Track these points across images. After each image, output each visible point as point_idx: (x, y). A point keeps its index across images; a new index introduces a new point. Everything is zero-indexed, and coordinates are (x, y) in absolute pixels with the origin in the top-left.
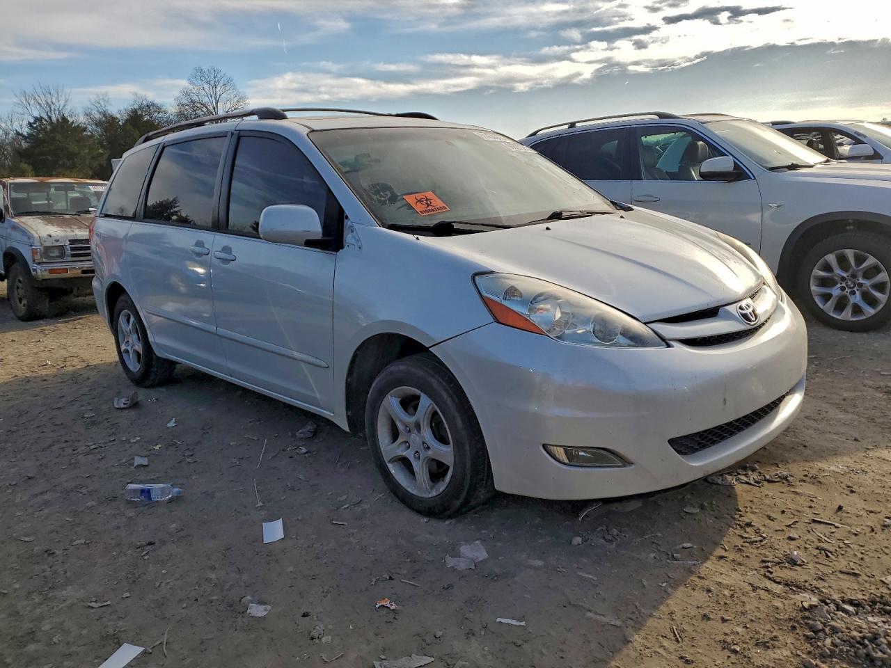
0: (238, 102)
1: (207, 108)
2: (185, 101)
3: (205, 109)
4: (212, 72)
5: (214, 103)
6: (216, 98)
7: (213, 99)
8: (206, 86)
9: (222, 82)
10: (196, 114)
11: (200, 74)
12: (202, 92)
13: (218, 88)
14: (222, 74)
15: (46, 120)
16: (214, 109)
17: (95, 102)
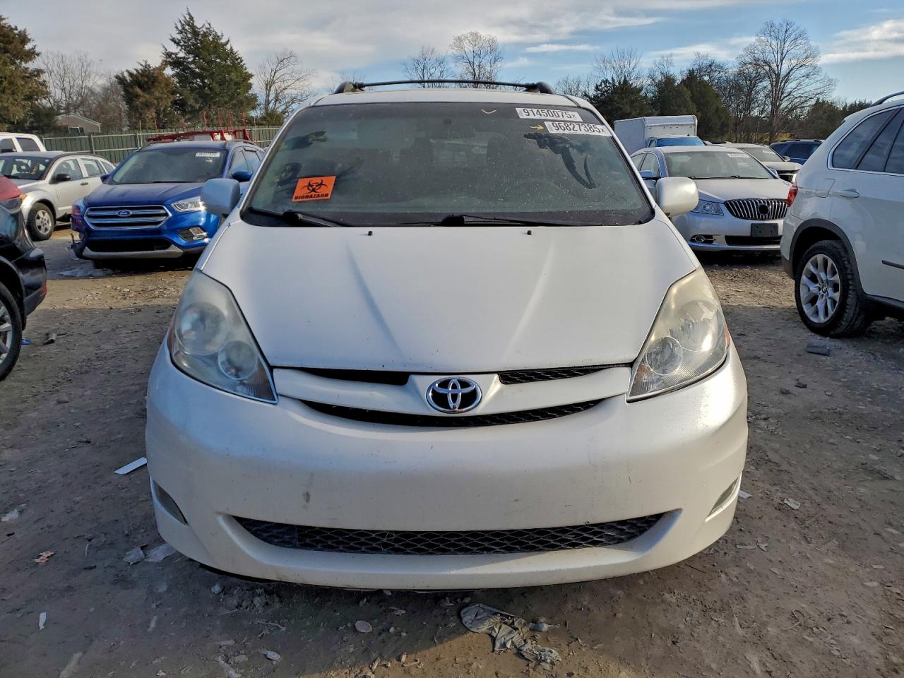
0: (806, 58)
1: (770, 67)
2: (748, 59)
3: (767, 68)
4: (785, 25)
5: (779, 60)
6: (782, 54)
7: (779, 55)
8: (774, 43)
9: (793, 37)
10: (757, 73)
11: (770, 29)
12: (768, 49)
13: (787, 44)
14: (794, 27)
15: (609, 83)
16: (778, 66)
17: (659, 64)
